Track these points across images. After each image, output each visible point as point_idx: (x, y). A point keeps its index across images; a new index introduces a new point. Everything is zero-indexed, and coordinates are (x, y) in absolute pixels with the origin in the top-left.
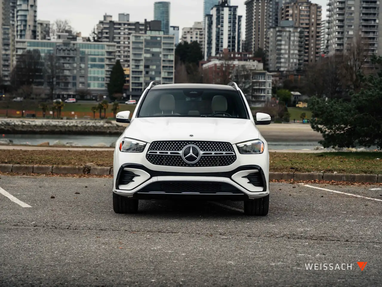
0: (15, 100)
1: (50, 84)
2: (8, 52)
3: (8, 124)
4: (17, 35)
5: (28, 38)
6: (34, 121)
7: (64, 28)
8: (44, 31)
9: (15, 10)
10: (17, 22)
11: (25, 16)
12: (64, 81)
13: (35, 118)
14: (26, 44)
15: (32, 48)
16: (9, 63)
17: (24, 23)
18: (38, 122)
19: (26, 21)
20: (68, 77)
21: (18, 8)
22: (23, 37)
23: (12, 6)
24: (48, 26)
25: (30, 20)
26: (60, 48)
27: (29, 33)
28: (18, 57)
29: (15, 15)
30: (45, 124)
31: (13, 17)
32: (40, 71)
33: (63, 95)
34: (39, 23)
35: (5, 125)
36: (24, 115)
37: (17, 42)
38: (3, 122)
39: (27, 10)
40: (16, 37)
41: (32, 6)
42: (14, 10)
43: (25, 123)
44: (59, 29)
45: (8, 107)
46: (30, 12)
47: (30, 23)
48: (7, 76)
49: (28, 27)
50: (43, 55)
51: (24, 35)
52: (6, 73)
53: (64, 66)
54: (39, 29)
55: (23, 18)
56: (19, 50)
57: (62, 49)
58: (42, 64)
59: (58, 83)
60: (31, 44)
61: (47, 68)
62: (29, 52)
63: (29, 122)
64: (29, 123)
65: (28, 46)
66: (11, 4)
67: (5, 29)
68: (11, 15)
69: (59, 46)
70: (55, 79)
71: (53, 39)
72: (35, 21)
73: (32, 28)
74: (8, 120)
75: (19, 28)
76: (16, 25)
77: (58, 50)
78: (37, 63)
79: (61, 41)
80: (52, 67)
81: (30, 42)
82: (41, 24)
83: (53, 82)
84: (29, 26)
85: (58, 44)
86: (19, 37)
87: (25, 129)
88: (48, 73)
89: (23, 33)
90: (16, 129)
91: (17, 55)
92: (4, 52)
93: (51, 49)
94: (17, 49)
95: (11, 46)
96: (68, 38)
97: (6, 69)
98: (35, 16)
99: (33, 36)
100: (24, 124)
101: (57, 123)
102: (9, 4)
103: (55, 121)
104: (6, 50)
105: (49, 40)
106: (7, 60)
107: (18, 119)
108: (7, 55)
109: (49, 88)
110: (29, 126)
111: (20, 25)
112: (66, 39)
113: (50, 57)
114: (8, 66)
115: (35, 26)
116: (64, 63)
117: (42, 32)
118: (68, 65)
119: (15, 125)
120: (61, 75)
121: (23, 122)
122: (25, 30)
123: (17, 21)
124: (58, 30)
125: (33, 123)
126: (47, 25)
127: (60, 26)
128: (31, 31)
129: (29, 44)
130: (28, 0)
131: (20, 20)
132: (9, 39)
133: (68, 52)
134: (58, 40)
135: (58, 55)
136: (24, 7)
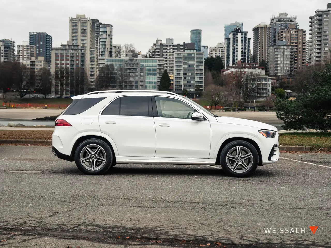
4: (100, 55)
5: (106, 56)
7: (130, 49)
8: (117, 51)
9: (98, 38)
11: (105, 42)
12: (130, 84)
14: (105, 60)
15: (109, 63)
17: (104, 47)
19: (105, 45)
20: (132, 82)
21: (100, 37)
22: (103, 56)
23: (96, 36)
24: (120, 48)
26: (127, 63)
27: (107, 53)
28: (100, 69)
29: (98, 42)
31: (97, 43)
32: (114, 78)
34: (113, 46)
37: (99, 59)
39: (106, 38)
40: (99, 55)
41: (109, 35)
42: (97, 39)
44: (127, 50)
46: (108, 39)
47: (108, 46)
48: (93, 82)
49: (106, 49)
50: (116, 67)
51: (104, 54)
52: (92, 80)
53: (129, 75)
54: (114, 50)
55: (103, 43)
56: (100, 65)
57: (128, 63)
58: (115, 74)
59: (126, 86)
60: (108, 60)
61: (118, 76)
62: (107, 66)
65: (106, 62)
66: (96, 35)
67: (92, 51)
68: (96, 41)
69: (126, 61)
70: (123, 83)
71: (123, 57)
72: (111, 45)
73: (109, 50)
75: (101, 50)
76: (99, 48)
77: (126, 65)
78: (112, 73)
79: (128, 58)
80: (122, 75)
81: (107, 59)
82: (115, 47)
83: (122, 85)
85: (126, 60)
86: (101, 55)
88: (119, 79)
89: (103, 53)
91: (99, 68)
92: (91, 66)
93: (122, 63)
94: (99, 64)
95: (95, 62)
96: (132, 56)
97: (92, 77)
98: (111, 42)
99: (109, 55)
102: (94, 34)
104: (92, 65)
105: (120, 57)
106: (93, 72)
108: (93, 68)
111: (102, 48)
112: (131, 57)
113: (121, 69)
114: (93, 75)
115: (111, 49)
116: (129, 73)
117: (115, 52)
118: (132, 74)
120: (127, 80)
122: (104, 51)
123: (100, 45)
126: (118, 47)
127: (127, 48)
128: (108, 52)
129: (107, 61)
130: (106, 32)
131: (101, 45)
132: (94, 58)
133: (132, 65)
134: (126, 57)
135: (126, 67)
136: (104, 36)
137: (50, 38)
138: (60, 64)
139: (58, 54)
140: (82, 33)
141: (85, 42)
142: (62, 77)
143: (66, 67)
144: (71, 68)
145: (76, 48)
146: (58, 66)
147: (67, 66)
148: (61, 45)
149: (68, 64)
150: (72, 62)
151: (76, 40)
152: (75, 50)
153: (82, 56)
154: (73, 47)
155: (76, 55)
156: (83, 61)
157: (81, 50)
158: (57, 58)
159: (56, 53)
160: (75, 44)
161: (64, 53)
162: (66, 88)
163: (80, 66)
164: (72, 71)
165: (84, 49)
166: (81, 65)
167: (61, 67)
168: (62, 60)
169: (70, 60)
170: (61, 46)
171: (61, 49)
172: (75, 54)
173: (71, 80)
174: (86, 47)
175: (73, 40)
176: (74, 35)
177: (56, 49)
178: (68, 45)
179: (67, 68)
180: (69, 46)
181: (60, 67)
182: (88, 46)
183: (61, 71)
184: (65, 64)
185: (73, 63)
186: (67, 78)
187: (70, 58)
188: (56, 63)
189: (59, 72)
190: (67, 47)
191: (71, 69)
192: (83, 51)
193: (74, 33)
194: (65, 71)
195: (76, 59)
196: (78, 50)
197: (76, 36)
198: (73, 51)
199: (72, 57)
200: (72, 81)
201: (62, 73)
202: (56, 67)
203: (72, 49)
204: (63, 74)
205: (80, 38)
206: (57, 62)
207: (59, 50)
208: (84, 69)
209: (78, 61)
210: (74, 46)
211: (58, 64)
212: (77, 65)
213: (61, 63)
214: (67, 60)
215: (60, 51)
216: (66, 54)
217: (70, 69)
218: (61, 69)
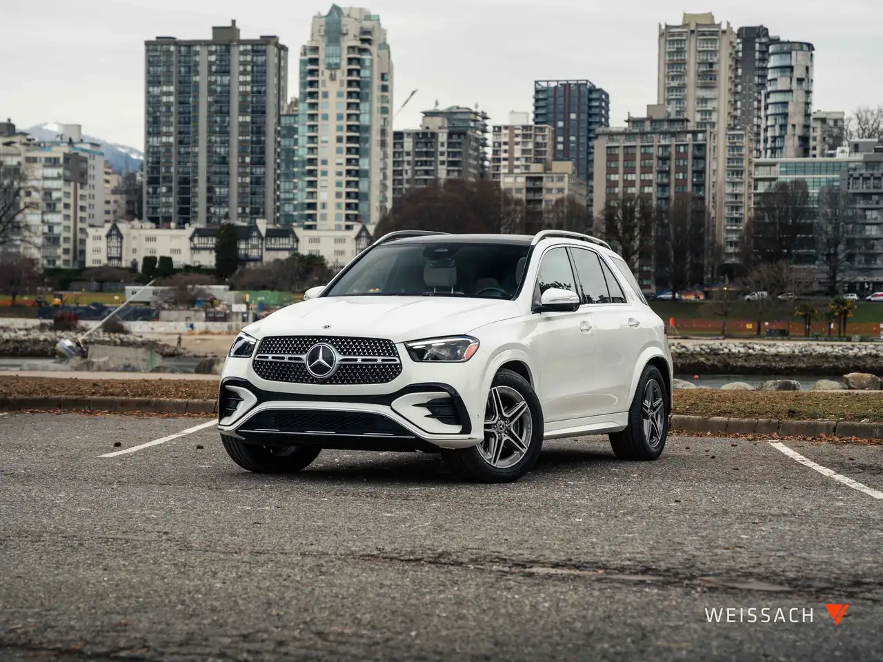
0: (748, 297)
1: (831, 258)
2: (739, 190)
3: (714, 352)
4: (766, 150)
5: (790, 154)
6: (775, 345)
7: (875, 125)
8: (830, 136)
9: (763, 92)
10: (767, 119)
11: (785, 104)
12: (863, 249)
13: (785, 338)
14: (777, 168)
15: (789, 178)
16: (741, 214)
17: (780, 121)
18: (784, 347)
19: (785, 115)
20: (876, 242)
21: (769, 89)
22: (778, 151)
23: (759, 85)
24: (840, 124)
25: (794, 113)
26: (856, 174)
27: (792, 143)
28: (758, 198)
29: (763, 104)
30: (801, 352)
31: (759, 109)
32: (809, 228)
33: (862, 284)
34: (815, 119)
35: (709, 354)
36: (763, 333)
37: (757, 165)
38: (703, 347)
39: (790, 91)
40: (763, 152)
41: (800, 80)
42: (759, 93)
43: (753, 349)
44: (864, 130)
45: (726, 314)
46: (795, 94)
47: (796, 119)
48: (731, 244)
49: (789, 128)
50: (814, 191)
51: (781, 148)
52: (734, 237)
53: (865, 217)
54: (817, 132)
55: (779, 110)
56: (760, 184)
57: (861, 175)
58: (813, 214)
59: (850, 257)
60: (795, 168)
61: (823, 221)
62: (783, 186)
63: (763, 347)
64: (763, 350)
65: (781, 173)
66: (756, 80)
67: (734, 136)
68: (756, 103)
69: (855, 169)
70: (841, 247)
71: (842, 154)
72: (807, 115)
73: (799, 131)
74: (715, 343)
75: (770, 134)
76: (763, 126)
77: (851, 179)
78: (799, 213)
79: (859, 157)
80: (835, 220)
81: (786, 165)
82: (823, 120)
83: (836, 254)
84: (794, 126)
85: (852, 165)
86: (769, 152)
87: (752, 364)
88: (827, 233)
89: (778, 144)
90: (732, 362)
91: (756, 195)
92: (729, 189)
93: (837, 176)
94: (757, 180)
95: (745, 175)
96: (876, 150)
97: (735, 228)
98: (808, 104)
99: (801, 150)
100: (751, 351)
101: (829, 349)
102: (751, 80)
103: (824, 346)
104: (734, 184)
105: (832, 155)
106: (737, 208)
107: (737, 342)
108: (736, 196)
109: (826, 268)
110: (763, 356)
111: (773, 126)
112: (872, 153)
113: (832, 196)
114: (737, 220)
115: (807, 127)
116: (865, 210)
117: (824, 139)
118: (875, 214)
119: (730, 355)
120: (857, 236)
121: (750, 348)
122: (782, 137)
123: (767, 117)
124: (861, 132)
125: (773, 351)
126: (836, 121)
127: (867, 122)
128: (796, 138)
129: (784, 169)
130: (791, 68)
131: (771, 115)
132: (742, 159)
133: (876, 182)
134: (853, 154)
135: (851, 191)
136: (783, 84)
137: (604, 97)
138: (621, 184)
139: (617, 151)
140: (701, 75)
141: (710, 106)
142: (629, 229)
143: (642, 193)
144: (660, 196)
145: (677, 127)
146: (617, 190)
147: (647, 190)
148: (627, 121)
149: (649, 183)
150: (662, 178)
151: (679, 101)
152: (673, 134)
153: (697, 153)
154: (665, 127)
155: (678, 152)
156: (700, 173)
157: (695, 133)
158: (613, 165)
159: (608, 148)
160: (673, 116)
161: (635, 147)
162: (641, 266)
163: (689, 188)
164: (664, 207)
165: (704, 132)
166: (694, 185)
167: (625, 193)
168: (629, 170)
169: (655, 168)
170: (626, 125)
171: (627, 134)
172: (673, 150)
173: (657, 238)
174: (713, 125)
175: (669, 101)
176: (675, 83)
177: (612, 135)
178: (650, 119)
179: (645, 198)
180: (653, 121)
181: (621, 196)
182: (721, 120)
183: (624, 208)
184: (638, 184)
185: (665, 181)
186: (645, 231)
187: (654, 162)
188: (608, 181)
189: (620, 213)
190: (648, 127)
191: (659, 199)
192: (700, 136)
193: (673, 78)
194: (637, 209)
195: (677, 166)
196: (682, 137)
197: (681, 88)
198: (664, 139)
199: (664, 159)
200: (661, 240)
201: (629, 213)
202: (610, 196)
203: (664, 133)
204: (632, 217)
205: (693, 92)
206: (613, 177)
207: (619, 137)
208: (702, 199)
209: (685, 172)
210: (671, 121)
211: (615, 184)
212: (681, 183)
213: (625, 181)
214: (646, 170)
215: (621, 142)
216: (643, 150)
217: (654, 202)
218: (624, 201)
